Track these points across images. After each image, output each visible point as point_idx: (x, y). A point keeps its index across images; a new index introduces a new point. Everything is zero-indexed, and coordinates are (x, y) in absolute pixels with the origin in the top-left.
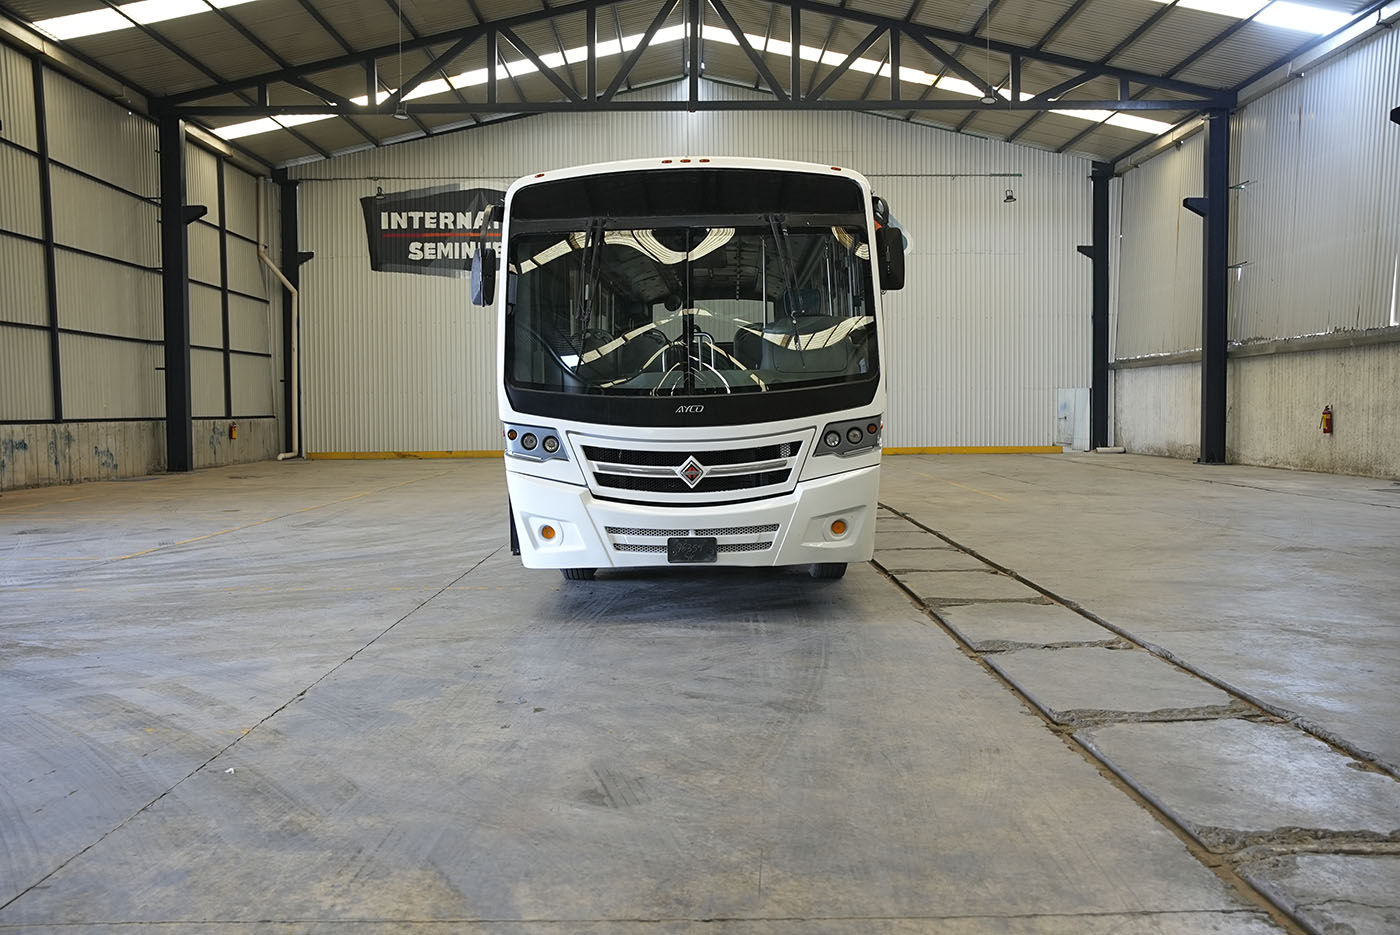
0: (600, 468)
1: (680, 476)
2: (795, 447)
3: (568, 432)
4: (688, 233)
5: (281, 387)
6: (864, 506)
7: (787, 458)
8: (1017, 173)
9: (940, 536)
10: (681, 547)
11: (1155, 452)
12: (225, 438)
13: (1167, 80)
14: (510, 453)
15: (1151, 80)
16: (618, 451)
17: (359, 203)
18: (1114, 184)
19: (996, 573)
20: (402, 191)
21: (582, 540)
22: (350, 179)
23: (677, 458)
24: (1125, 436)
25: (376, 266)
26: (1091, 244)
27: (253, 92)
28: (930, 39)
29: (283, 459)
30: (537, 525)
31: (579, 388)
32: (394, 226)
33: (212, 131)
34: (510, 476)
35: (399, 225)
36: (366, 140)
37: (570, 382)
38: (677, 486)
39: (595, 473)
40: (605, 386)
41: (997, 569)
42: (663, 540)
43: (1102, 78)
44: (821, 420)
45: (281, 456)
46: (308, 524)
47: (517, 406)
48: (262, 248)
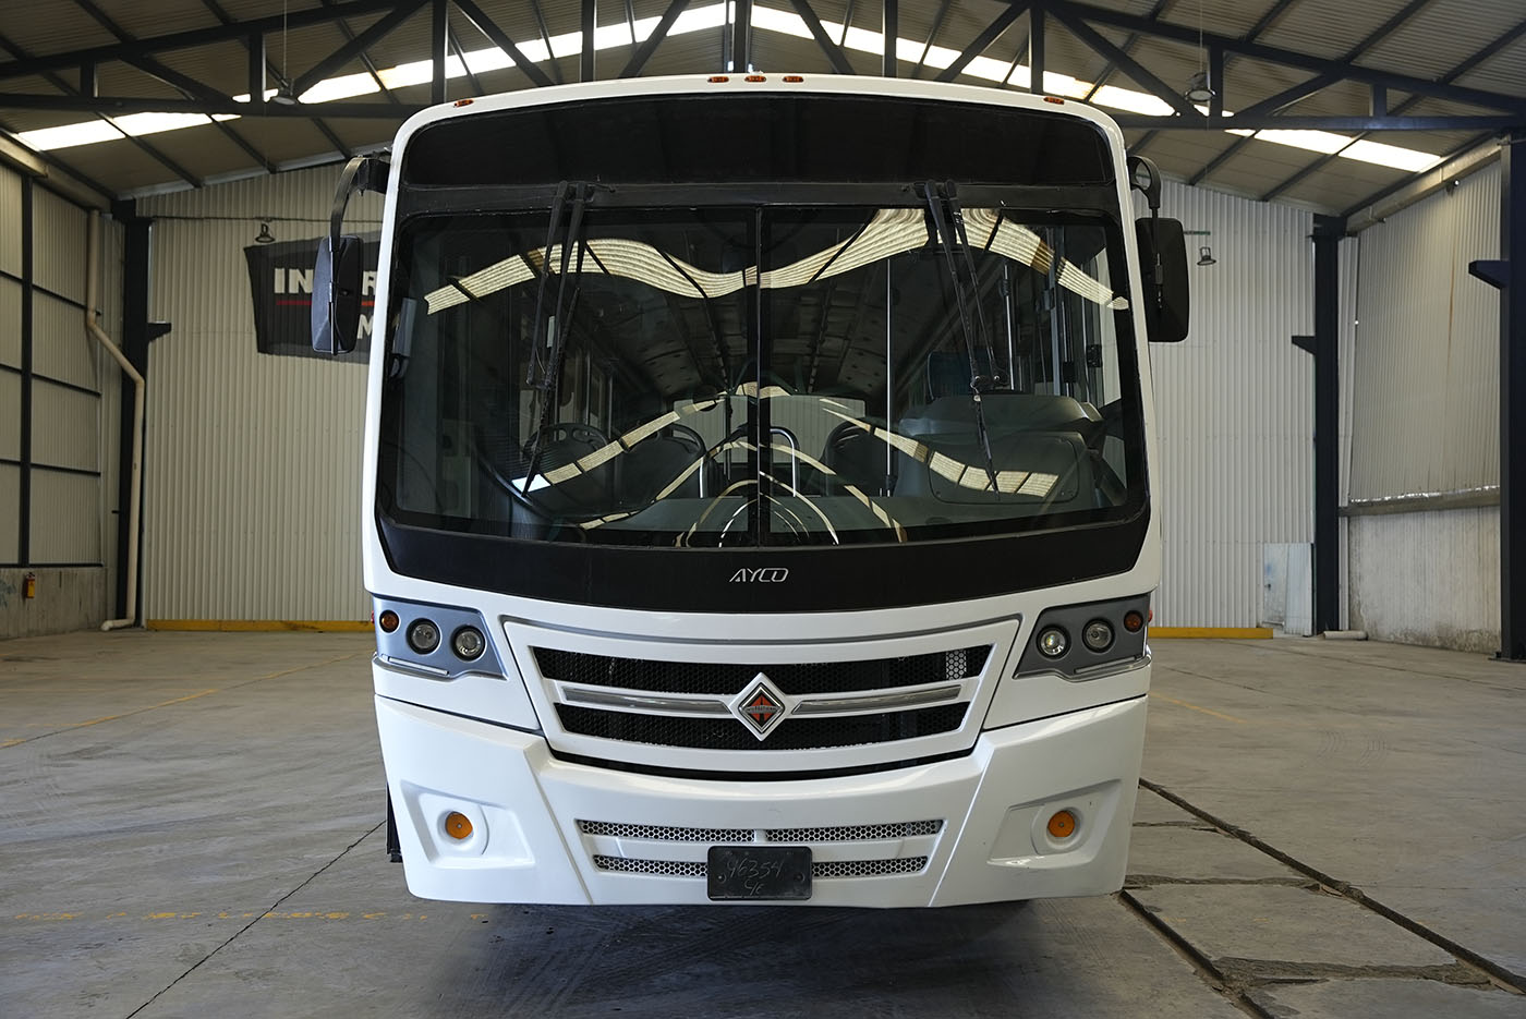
0: (570, 694)
1: (735, 715)
2: (975, 659)
3: (503, 619)
4: (759, 216)
5: (113, 520)
6: (1117, 781)
7: (961, 681)
8: (1204, 230)
9: (1164, 794)
10: (737, 868)
11: (1417, 639)
12: (15, 597)
13: (1445, 86)
14: (384, 659)
15: (1419, 87)
16: (609, 659)
17: (242, 251)
18: (1346, 248)
19: (1315, 888)
20: (308, 238)
21: (525, 844)
22: (230, 219)
23: (729, 677)
24: (1367, 616)
25: (265, 346)
26: (1312, 333)
27: (73, 75)
28: (1091, 25)
29: (111, 629)
30: (434, 810)
31: (535, 525)
32: (293, 289)
33: (14, 136)
34: (383, 709)
35: (301, 288)
36: (256, 162)
37: (522, 517)
38: (729, 735)
39: (559, 708)
40: (587, 525)
41: (1317, 881)
42: (698, 851)
43: (1343, 85)
44: (1032, 602)
45: (108, 624)
46: (79, 754)
47: (399, 563)
48: (92, 315)
